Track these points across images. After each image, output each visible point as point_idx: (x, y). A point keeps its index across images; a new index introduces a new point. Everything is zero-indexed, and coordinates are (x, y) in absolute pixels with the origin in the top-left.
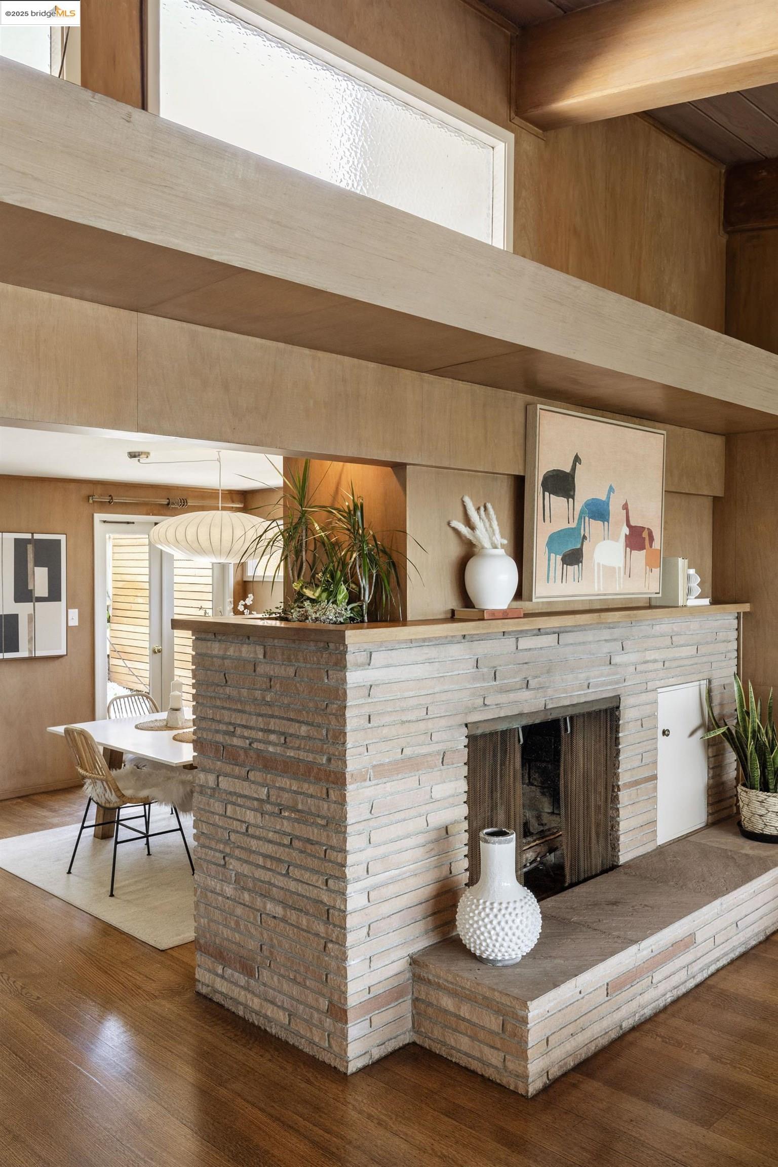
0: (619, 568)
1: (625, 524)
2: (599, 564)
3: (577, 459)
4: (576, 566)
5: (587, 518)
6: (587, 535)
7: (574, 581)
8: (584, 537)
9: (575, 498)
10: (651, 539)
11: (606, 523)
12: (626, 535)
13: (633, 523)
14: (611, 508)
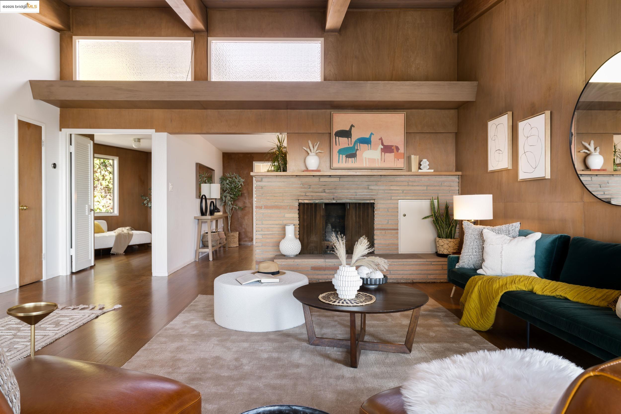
0: (378, 159)
1: (381, 145)
2: (366, 158)
3: (352, 126)
4: (353, 159)
5: (358, 144)
6: (359, 148)
7: (352, 163)
8: (357, 149)
9: (352, 138)
10: (397, 149)
11: (369, 145)
12: (381, 149)
13: (385, 144)
14: (371, 140)
